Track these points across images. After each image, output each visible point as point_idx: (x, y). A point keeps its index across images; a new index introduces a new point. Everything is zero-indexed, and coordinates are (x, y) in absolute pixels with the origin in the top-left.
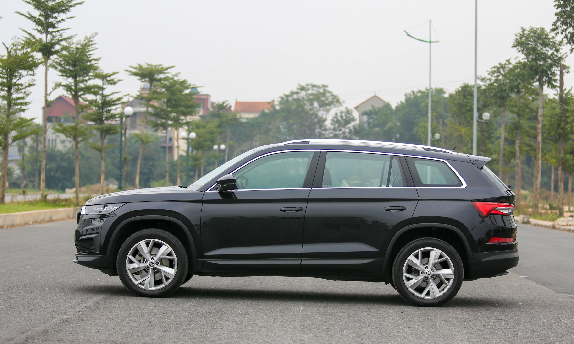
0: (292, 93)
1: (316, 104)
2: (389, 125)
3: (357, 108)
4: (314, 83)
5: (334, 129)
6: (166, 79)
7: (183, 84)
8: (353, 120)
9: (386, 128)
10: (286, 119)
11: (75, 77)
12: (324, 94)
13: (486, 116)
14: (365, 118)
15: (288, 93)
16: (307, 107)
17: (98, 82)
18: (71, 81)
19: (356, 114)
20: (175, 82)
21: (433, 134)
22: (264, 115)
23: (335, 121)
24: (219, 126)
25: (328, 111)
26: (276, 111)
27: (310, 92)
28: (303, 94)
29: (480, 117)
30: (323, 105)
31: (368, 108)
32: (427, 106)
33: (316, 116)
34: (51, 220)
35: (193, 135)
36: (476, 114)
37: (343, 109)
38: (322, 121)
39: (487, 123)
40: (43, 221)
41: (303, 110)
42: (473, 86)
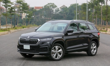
0: (47, 5)
1: (52, 7)
2: (67, 11)
3: (60, 8)
4: (51, 3)
5: (55, 12)
6: (23, 3)
7: (26, 4)
8: (60, 10)
9: (66, 12)
10: (45, 10)
11: (6, 3)
12: (53, 5)
13: (89, 10)
14: (62, 10)
15: (46, 5)
16: (50, 8)
17: (10, 4)
18: (5, 4)
19: (60, 9)
20: (25, 4)
21: (77, 13)
22: (41, 9)
23: (56, 11)
24: (33, 12)
25: (54, 8)
26: (43, 9)
27: (50, 5)
28: (49, 5)
29: (88, 10)
30: (53, 7)
31: (62, 8)
32: (76, 8)
33: (52, 10)
34: (4, 34)
35: (28, 14)
36: (87, 9)
37: (57, 8)
38: (53, 11)
39: (90, 11)
40: (3, 35)
41: (49, 8)
42: (86, 4)
